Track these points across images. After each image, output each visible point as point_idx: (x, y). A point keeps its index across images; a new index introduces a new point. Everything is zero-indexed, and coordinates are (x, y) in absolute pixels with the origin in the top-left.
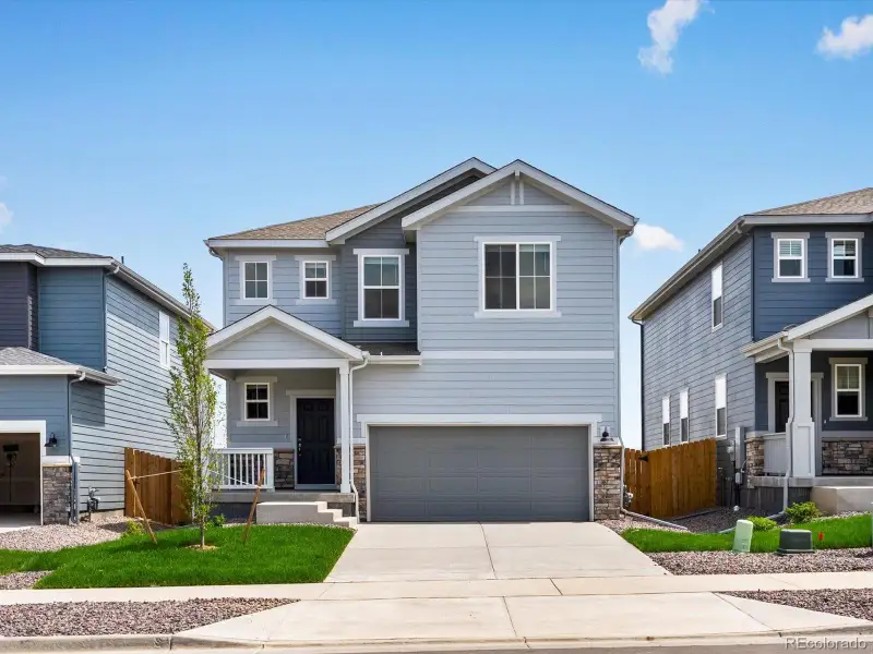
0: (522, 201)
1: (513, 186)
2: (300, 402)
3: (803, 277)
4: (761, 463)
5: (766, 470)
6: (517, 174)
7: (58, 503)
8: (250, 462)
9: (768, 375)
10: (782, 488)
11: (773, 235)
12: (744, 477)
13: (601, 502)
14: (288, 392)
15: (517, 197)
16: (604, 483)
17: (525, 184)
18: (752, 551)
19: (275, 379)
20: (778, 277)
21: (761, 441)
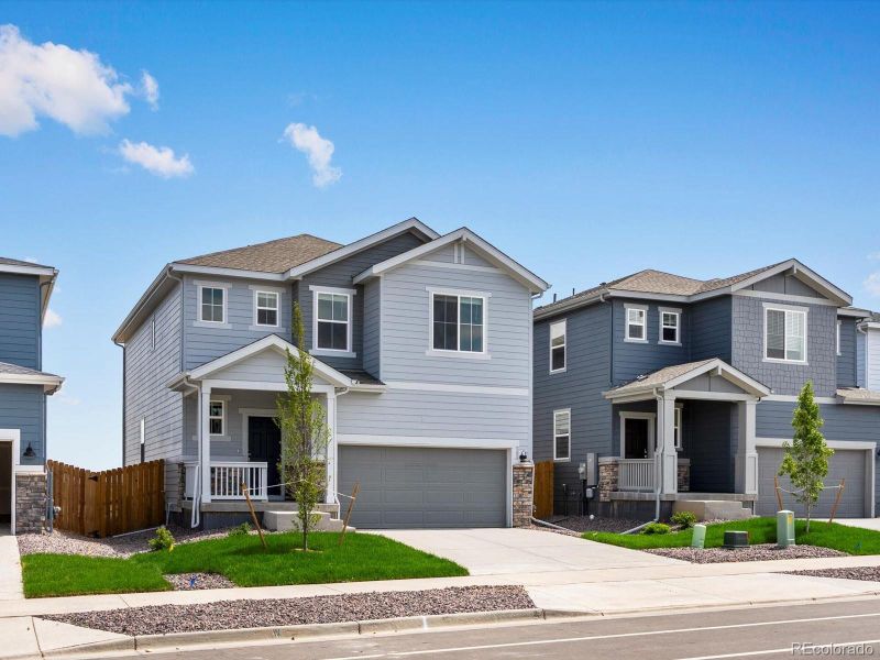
0: (463, 261)
1: (456, 248)
2: (252, 420)
3: (644, 339)
4: (615, 482)
5: (619, 488)
6: (464, 239)
7: (33, 513)
8: (225, 474)
9: (621, 413)
10: (655, 502)
11: (625, 305)
12: (596, 493)
13: (518, 511)
14: (241, 411)
15: (459, 257)
16: (520, 496)
17: (466, 248)
18: (705, 547)
19: (229, 398)
20: (628, 339)
21: (616, 464)
